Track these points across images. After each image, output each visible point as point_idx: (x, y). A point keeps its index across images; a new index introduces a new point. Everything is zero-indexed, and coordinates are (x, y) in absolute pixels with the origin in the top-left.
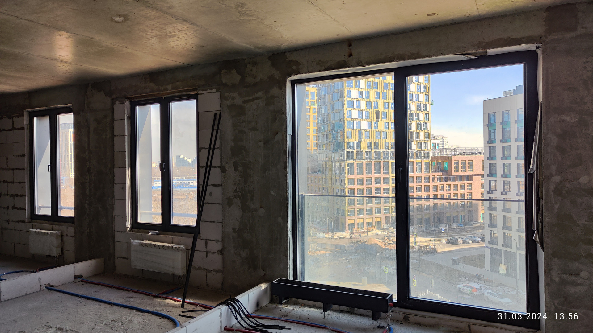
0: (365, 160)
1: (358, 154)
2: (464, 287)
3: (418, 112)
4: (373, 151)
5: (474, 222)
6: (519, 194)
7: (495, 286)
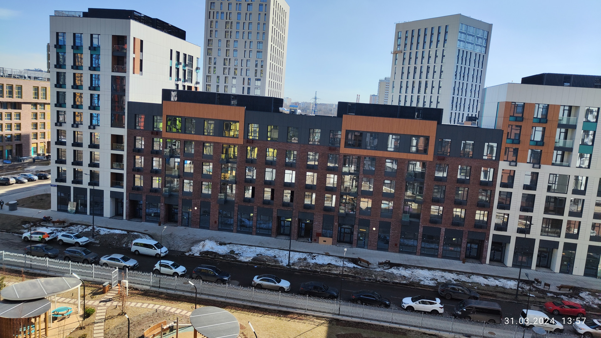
2: (32, 235)
5: (24, 158)
6: (92, 127)
7: (67, 226)
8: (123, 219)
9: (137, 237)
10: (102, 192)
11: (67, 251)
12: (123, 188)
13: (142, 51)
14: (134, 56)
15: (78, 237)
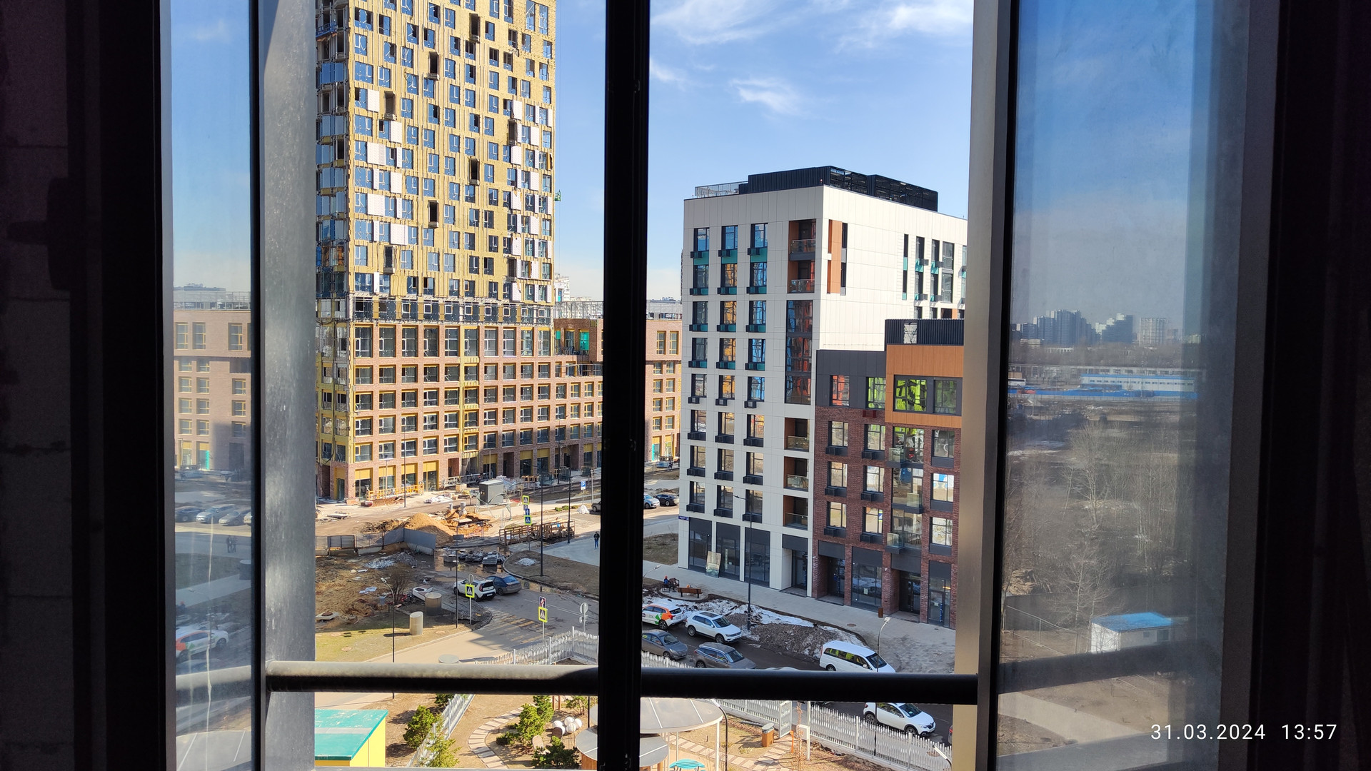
0: (400, 320)
1: (383, 306)
3: (528, 213)
4: (421, 300)
6: (751, 404)
7: (705, 601)
8: (806, 596)
9: (832, 636)
10: (767, 534)
11: (701, 649)
12: (806, 529)
13: (844, 245)
14: (829, 257)
15: (721, 623)
